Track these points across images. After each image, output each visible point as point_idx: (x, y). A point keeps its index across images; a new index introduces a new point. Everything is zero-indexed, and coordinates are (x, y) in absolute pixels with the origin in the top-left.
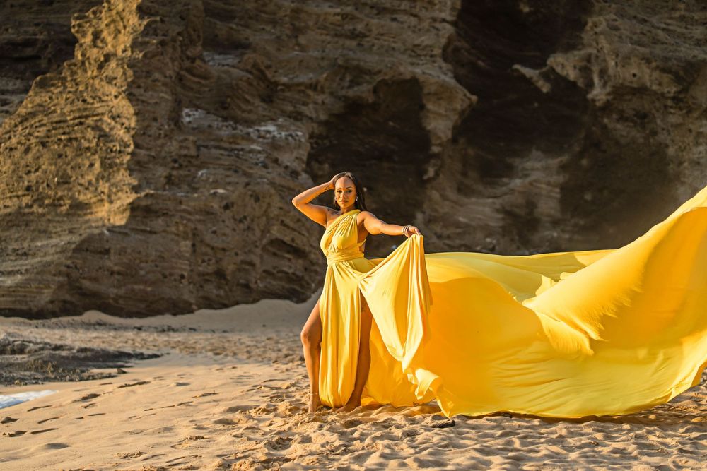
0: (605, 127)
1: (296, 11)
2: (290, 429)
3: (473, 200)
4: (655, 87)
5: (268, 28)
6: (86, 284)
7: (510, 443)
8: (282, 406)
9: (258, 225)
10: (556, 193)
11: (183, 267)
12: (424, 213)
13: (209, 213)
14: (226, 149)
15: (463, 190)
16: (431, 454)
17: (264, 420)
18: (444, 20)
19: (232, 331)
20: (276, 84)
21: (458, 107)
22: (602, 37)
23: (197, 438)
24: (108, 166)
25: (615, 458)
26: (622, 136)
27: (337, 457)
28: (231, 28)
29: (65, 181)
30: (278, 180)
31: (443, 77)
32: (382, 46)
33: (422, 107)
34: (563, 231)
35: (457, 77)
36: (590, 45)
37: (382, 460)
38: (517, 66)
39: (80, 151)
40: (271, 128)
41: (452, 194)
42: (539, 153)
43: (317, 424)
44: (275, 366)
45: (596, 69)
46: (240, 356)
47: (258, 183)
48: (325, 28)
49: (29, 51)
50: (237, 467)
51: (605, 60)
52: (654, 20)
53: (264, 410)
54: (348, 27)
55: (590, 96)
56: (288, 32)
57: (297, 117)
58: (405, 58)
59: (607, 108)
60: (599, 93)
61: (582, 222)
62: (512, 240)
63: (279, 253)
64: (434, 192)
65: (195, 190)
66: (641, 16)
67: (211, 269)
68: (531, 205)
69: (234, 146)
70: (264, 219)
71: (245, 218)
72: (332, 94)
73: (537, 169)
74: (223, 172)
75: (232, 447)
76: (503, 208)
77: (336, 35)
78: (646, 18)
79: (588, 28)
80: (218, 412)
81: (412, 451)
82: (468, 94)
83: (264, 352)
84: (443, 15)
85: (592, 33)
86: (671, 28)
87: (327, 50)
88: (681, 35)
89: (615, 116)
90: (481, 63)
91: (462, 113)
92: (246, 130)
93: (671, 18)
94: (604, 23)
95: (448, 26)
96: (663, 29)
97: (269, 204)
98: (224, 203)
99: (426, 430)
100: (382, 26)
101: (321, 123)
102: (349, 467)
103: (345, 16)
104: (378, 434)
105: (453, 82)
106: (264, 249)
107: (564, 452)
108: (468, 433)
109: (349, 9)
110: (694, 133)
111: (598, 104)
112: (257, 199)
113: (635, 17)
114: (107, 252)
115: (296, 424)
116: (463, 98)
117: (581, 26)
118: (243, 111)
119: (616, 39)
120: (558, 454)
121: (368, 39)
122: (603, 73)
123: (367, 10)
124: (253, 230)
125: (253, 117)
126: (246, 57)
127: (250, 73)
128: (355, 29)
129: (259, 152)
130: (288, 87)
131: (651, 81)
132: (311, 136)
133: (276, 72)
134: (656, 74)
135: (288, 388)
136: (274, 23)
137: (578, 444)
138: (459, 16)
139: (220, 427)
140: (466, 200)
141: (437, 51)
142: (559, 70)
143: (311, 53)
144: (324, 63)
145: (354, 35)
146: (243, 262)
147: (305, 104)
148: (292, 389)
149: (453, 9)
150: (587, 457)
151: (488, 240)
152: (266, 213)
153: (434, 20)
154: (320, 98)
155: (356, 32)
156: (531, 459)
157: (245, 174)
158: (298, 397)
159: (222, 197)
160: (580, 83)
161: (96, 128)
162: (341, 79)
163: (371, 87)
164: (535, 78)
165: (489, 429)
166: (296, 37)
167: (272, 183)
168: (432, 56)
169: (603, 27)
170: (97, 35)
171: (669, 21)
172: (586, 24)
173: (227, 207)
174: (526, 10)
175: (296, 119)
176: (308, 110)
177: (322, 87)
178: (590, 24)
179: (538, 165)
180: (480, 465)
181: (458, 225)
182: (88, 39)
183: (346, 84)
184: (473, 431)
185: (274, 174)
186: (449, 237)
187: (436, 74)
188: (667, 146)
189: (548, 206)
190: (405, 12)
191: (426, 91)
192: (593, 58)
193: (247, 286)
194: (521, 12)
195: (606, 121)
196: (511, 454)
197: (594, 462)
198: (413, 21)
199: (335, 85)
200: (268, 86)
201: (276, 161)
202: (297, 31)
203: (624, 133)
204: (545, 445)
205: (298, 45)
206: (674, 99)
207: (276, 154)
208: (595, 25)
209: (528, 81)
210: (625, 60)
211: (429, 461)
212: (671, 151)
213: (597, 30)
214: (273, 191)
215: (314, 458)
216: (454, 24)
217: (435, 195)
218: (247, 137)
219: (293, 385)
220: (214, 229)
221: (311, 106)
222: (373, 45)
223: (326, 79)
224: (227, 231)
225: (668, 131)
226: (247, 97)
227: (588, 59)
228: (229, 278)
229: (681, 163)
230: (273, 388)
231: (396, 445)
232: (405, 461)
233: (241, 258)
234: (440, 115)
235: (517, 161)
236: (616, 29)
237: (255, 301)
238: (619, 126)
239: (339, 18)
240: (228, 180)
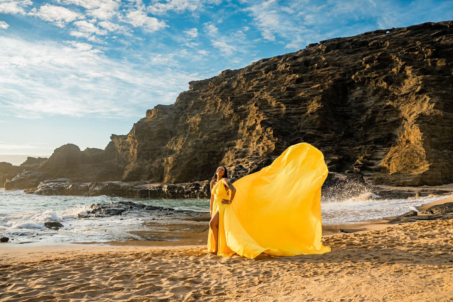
1: (443, 129)
5: (438, 132)
6: (424, 180)
11: (440, 177)
13: (443, 167)
24: (421, 160)
29: (412, 163)
39: (414, 157)
40: (446, 151)
47: (451, 161)
49: (381, 140)
65: (440, 163)
67: (445, 177)
69: (442, 155)
71: (450, 168)
112: (451, 164)
114: (427, 174)
124: (451, 170)
125: (442, 149)
146: (450, 176)
154: (451, 145)
157: (448, 159)
159: (445, 164)
161: (416, 153)
170: (404, 136)
173: (446, 166)
177: (451, 143)
182: (402, 137)
193: (451, 181)
202: (443, 133)
220: (445, 170)
221: (449, 146)
223: (452, 141)
224: (447, 170)
228: (448, 179)
240: (445, 161)
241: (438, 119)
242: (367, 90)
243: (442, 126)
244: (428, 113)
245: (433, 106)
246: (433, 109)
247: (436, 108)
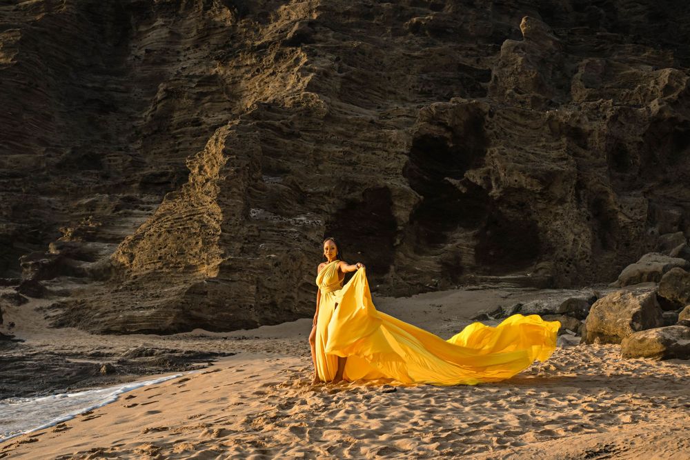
0: (500, 211)
1: (316, 151)
2: (297, 396)
3: (424, 257)
4: (528, 187)
5: (301, 161)
6: (194, 313)
7: (429, 402)
8: (296, 382)
9: (295, 274)
10: (472, 251)
11: (251, 301)
12: (395, 265)
13: (265, 269)
14: (276, 231)
15: (418, 251)
16: (377, 410)
17: (284, 391)
18: (403, 153)
19: (281, 338)
20: (306, 193)
21: (413, 203)
22: (496, 159)
23: (239, 404)
24: (207, 243)
25: (494, 410)
26: (510, 217)
27: (319, 413)
28: (279, 162)
29: (182, 253)
30: (307, 249)
31: (403, 186)
32: (367, 169)
33: (392, 204)
34: (477, 273)
35: (411, 186)
36: (489, 165)
37: (345, 415)
38: (446, 178)
39: (190, 235)
40: (303, 218)
41: (411, 254)
42: (461, 228)
43: (313, 393)
44: (302, 358)
45: (493, 178)
46: (282, 353)
47: (295, 250)
48: (333, 160)
49: (164, 179)
50: (256, 422)
51: (498, 173)
52: (527, 148)
53: (285, 385)
54: (347, 159)
55: (490, 194)
56: (313, 163)
57: (318, 211)
58: (380, 175)
59: (500, 200)
60: (495, 192)
61: (488, 268)
62: (447, 280)
63: (309, 291)
64: (400, 253)
65: (258, 255)
66: (519, 146)
67: (268, 301)
68: (458, 259)
69: (280, 229)
70: (299, 271)
71: (288, 271)
72: (338, 198)
73: (461, 238)
74: (274, 244)
75: (258, 409)
76: (442, 261)
77: (340, 164)
78: (522, 147)
79: (488, 154)
80: (257, 387)
81: (366, 408)
82: (418, 196)
83: (297, 349)
84: (402, 150)
85: (490, 157)
86: (537, 152)
87: (335, 173)
88: (543, 156)
89: (505, 205)
90: (425, 177)
91: (415, 206)
92: (288, 220)
93: (537, 147)
94: (497, 151)
95: (406, 156)
96: (533, 153)
97: (301, 263)
98: (275, 262)
99: (378, 395)
100: (367, 158)
101: (332, 215)
102: (324, 420)
103: (345, 153)
104: (347, 398)
105: (409, 188)
106: (299, 288)
107: (462, 407)
108: (404, 395)
109: (347, 149)
110: (553, 214)
111: (495, 198)
112: (294, 260)
113: (515, 147)
114: (206, 293)
115: (301, 393)
116: (415, 197)
117: (484, 153)
118: (287, 209)
119: (504, 160)
120: (458, 408)
121: (359, 165)
122: (497, 180)
123: (358, 149)
124: (292, 278)
125: (292, 212)
126: (287, 178)
127: (290, 187)
128: (351, 160)
129: (296, 232)
130: (313, 194)
131: (526, 184)
132: (327, 223)
133: (306, 186)
134: (529, 180)
135: (303, 370)
136: (304, 158)
137: (472, 401)
138: (411, 150)
139: (256, 396)
140: (419, 257)
141: (399, 171)
142: (471, 179)
143: (326, 175)
144: (334, 180)
145: (350, 163)
146: (287, 297)
147: (323, 204)
148: (305, 371)
149: (408, 146)
150: (475, 410)
151: (433, 280)
152: (300, 268)
153: (397, 153)
154: (332, 200)
155: (352, 162)
156: (439, 412)
157: (287, 245)
158: (307, 376)
159: (274, 259)
160: (484, 187)
161: (200, 221)
162: (344, 189)
163: (361, 193)
164: (457, 185)
165: (418, 393)
166: (317, 166)
167: (303, 250)
168: (396, 174)
169: (496, 153)
170: (201, 168)
171: (536, 149)
172: (486, 152)
173: (276, 265)
174: (451, 145)
175: (318, 213)
176: (325, 208)
177: (333, 194)
178: (489, 152)
179: (461, 235)
180: (407, 416)
181: (415, 272)
182: (196, 170)
183: (347, 192)
184: (407, 395)
185: (304, 244)
186: (410, 279)
187: (398, 184)
188: (537, 222)
189: (468, 259)
190: (380, 149)
191: (393, 194)
192: (491, 171)
193: (290, 311)
194: (448, 146)
195: (500, 208)
196: (427, 409)
197: (480, 413)
198: (385, 154)
199: (340, 193)
200: (301, 194)
201: (306, 237)
202: (317, 162)
203: (511, 215)
204: (450, 403)
205: (318, 170)
206: (540, 194)
207: (305, 233)
208: (492, 152)
209: (453, 187)
210: (510, 173)
211: (375, 414)
212: (540, 224)
213: (493, 155)
214: (304, 255)
215: (303, 414)
216: (408, 155)
217: (401, 255)
218: (289, 224)
219: (306, 369)
220: (269, 278)
221: (326, 205)
222: (362, 169)
223: (335, 189)
224: (277, 279)
225: (537, 213)
226: (288, 200)
227: (488, 172)
228: (279, 306)
229: (546, 232)
230: (293, 371)
231: (357, 404)
232: (360, 415)
233: (286, 294)
234: (402, 208)
235: (448, 234)
236: (505, 154)
237: (295, 320)
238: (508, 211)
239: (342, 154)
240: (277, 249)
241: (311, 122)
242: (181, 31)
243: (318, 142)
244: (288, 103)
245: (307, 82)
246: (306, 90)
247: (316, 86)
